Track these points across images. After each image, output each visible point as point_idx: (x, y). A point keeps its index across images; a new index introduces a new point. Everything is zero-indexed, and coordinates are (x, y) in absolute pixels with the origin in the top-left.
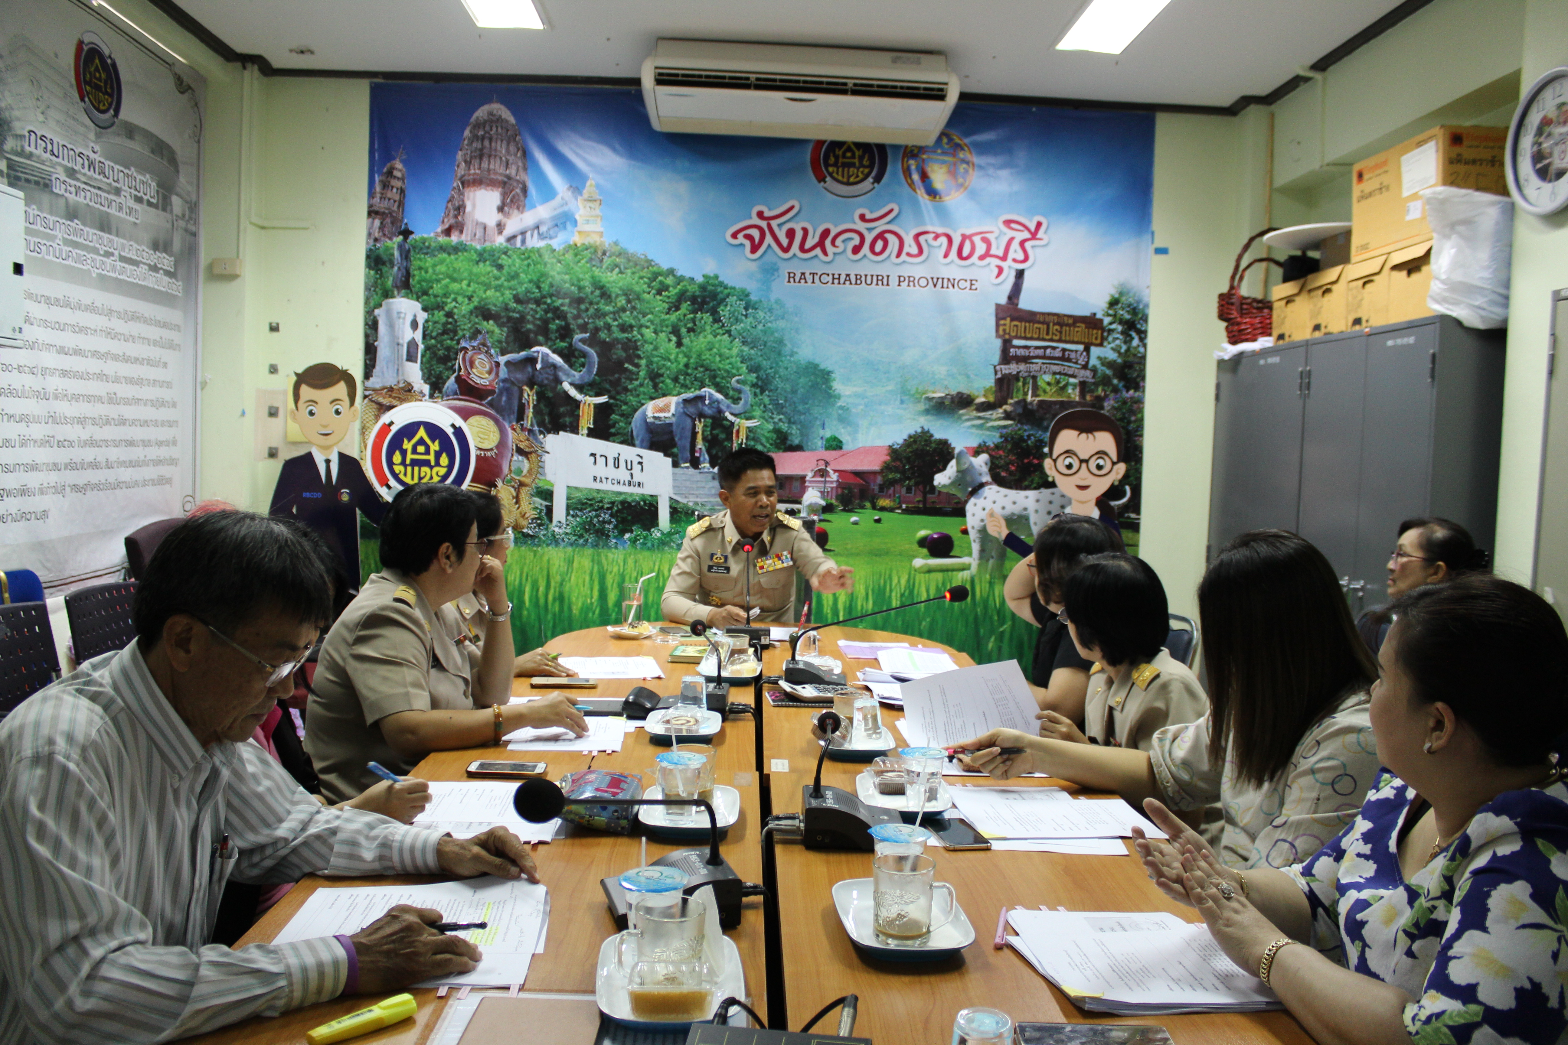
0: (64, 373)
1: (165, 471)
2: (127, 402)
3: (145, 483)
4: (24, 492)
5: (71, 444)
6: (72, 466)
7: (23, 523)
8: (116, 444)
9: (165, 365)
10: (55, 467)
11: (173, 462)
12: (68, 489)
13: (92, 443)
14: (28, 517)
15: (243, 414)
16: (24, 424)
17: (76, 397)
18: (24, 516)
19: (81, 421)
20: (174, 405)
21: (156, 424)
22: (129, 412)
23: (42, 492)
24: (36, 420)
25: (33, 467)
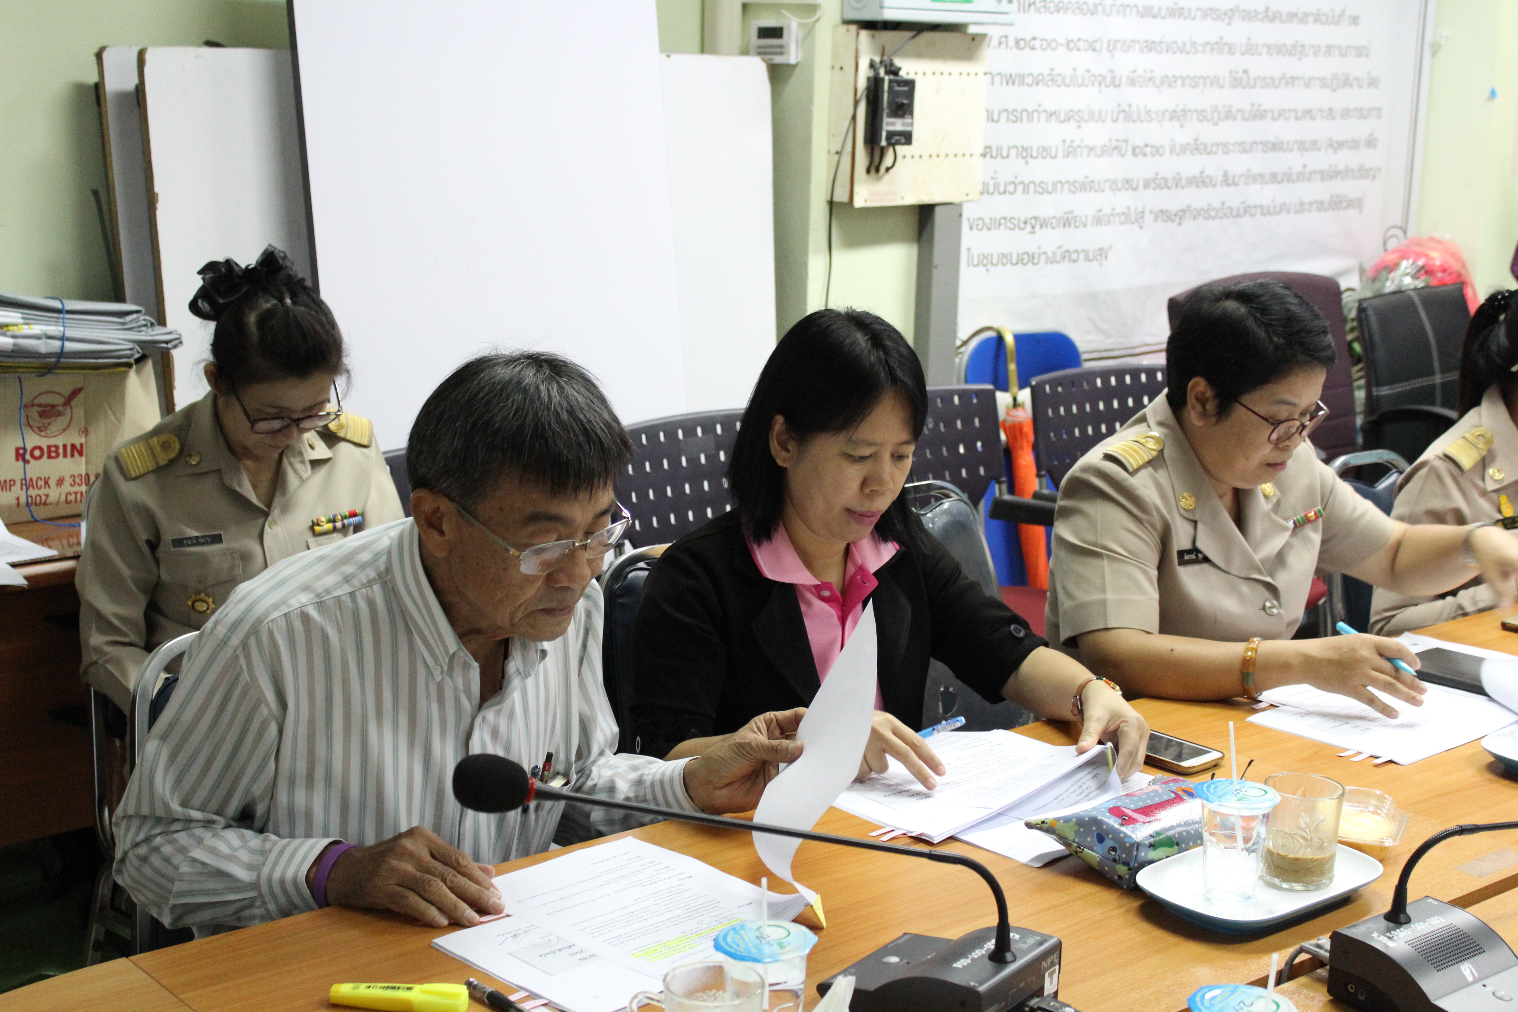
0: (1150, 46)
1: (1347, 188)
2: (1269, 83)
3: (1302, 207)
4: (1067, 222)
5: (1157, 151)
6: (1156, 183)
7: (1065, 266)
8: (1245, 148)
9: (1355, 20)
10: (1129, 184)
11: (1364, 173)
12: (1149, 218)
13: (1197, 148)
14: (1074, 256)
15: (1493, 94)
16: (1072, 124)
17: (1169, 81)
18: (1067, 256)
19: (1178, 116)
20: (1373, 83)
21: (1330, 114)
22: (1270, 99)
23: (1098, 221)
24: (1094, 117)
25: (1086, 186)
